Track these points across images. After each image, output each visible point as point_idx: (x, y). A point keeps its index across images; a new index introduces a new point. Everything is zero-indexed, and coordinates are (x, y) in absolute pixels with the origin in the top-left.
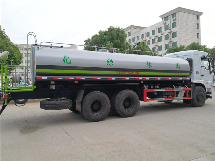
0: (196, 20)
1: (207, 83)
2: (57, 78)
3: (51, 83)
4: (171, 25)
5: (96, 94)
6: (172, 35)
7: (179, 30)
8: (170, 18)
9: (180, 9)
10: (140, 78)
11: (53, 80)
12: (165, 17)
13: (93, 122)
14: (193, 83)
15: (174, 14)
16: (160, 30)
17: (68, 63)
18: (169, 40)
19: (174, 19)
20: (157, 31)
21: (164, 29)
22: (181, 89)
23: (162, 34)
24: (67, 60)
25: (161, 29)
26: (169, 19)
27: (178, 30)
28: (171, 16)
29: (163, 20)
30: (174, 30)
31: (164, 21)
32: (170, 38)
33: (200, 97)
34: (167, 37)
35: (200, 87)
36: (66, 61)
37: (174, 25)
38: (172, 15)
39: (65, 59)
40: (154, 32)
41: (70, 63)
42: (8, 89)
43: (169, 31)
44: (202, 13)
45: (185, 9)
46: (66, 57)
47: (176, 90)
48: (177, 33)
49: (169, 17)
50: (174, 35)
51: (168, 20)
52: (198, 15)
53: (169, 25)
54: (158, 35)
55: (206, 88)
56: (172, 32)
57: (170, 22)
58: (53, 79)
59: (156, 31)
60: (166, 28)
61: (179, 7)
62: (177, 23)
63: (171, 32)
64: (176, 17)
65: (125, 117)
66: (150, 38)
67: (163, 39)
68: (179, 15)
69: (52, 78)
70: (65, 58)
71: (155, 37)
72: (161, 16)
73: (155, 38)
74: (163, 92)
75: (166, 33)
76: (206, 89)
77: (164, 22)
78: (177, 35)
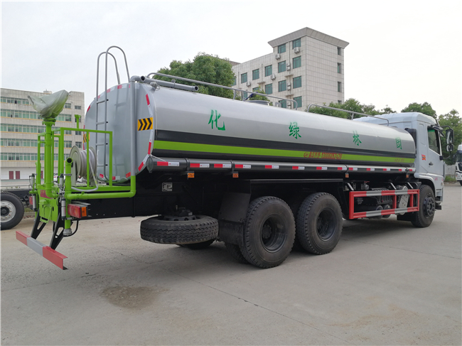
0: (337, 56)
1: (436, 178)
2: (199, 164)
3: (187, 175)
4: (292, 63)
5: (271, 202)
6: (292, 82)
7: (306, 72)
8: (289, 46)
9: (308, 32)
10: (344, 168)
11: (191, 170)
12: (279, 45)
13: (266, 268)
14: (417, 179)
15: (296, 39)
16: (268, 70)
17: (219, 129)
18: (286, 93)
19: (298, 50)
20: (262, 73)
21: (277, 70)
22: (404, 191)
23: (273, 80)
24: (216, 120)
25: (271, 68)
26: (287, 49)
27: (304, 74)
28: (291, 43)
29: (274, 51)
30: (296, 72)
31: (277, 52)
32: (289, 88)
33: (429, 206)
34: (282, 86)
35: (428, 187)
36: (214, 123)
37: (297, 62)
38: (293, 41)
39: (214, 119)
40: (256, 74)
41: (224, 128)
42: (72, 193)
43: (287, 73)
44: (347, 44)
45: (318, 32)
46: (214, 114)
47: (397, 193)
48: (303, 79)
49: (287, 45)
50: (297, 82)
51: (285, 51)
52: (340, 46)
53: (288, 63)
54: (264, 80)
55: (436, 188)
56: (292, 75)
57: (288, 56)
58: (191, 167)
59: (260, 71)
60: (282, 67)
61: (307, 28)
62: (302, 58)
63: (290, 76)
64: (300, 46)
65: (319, 254)
66: (249, 86)
67: (275, 88)
68: (306, 43)
69: (188, 164)
70: (212, 116)
71: (260, 84)
72: (270, 43)
73: (258, 86)
74: (376, 197)
75: (281, 76)
76: (436, 191)
77: (276, 56)
78: (303, 83)
